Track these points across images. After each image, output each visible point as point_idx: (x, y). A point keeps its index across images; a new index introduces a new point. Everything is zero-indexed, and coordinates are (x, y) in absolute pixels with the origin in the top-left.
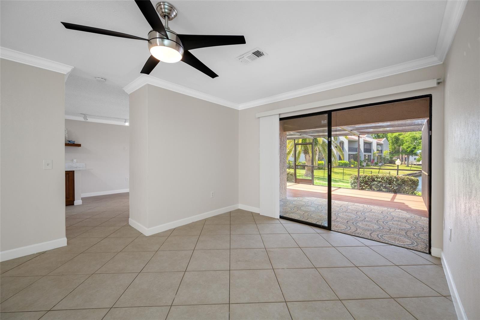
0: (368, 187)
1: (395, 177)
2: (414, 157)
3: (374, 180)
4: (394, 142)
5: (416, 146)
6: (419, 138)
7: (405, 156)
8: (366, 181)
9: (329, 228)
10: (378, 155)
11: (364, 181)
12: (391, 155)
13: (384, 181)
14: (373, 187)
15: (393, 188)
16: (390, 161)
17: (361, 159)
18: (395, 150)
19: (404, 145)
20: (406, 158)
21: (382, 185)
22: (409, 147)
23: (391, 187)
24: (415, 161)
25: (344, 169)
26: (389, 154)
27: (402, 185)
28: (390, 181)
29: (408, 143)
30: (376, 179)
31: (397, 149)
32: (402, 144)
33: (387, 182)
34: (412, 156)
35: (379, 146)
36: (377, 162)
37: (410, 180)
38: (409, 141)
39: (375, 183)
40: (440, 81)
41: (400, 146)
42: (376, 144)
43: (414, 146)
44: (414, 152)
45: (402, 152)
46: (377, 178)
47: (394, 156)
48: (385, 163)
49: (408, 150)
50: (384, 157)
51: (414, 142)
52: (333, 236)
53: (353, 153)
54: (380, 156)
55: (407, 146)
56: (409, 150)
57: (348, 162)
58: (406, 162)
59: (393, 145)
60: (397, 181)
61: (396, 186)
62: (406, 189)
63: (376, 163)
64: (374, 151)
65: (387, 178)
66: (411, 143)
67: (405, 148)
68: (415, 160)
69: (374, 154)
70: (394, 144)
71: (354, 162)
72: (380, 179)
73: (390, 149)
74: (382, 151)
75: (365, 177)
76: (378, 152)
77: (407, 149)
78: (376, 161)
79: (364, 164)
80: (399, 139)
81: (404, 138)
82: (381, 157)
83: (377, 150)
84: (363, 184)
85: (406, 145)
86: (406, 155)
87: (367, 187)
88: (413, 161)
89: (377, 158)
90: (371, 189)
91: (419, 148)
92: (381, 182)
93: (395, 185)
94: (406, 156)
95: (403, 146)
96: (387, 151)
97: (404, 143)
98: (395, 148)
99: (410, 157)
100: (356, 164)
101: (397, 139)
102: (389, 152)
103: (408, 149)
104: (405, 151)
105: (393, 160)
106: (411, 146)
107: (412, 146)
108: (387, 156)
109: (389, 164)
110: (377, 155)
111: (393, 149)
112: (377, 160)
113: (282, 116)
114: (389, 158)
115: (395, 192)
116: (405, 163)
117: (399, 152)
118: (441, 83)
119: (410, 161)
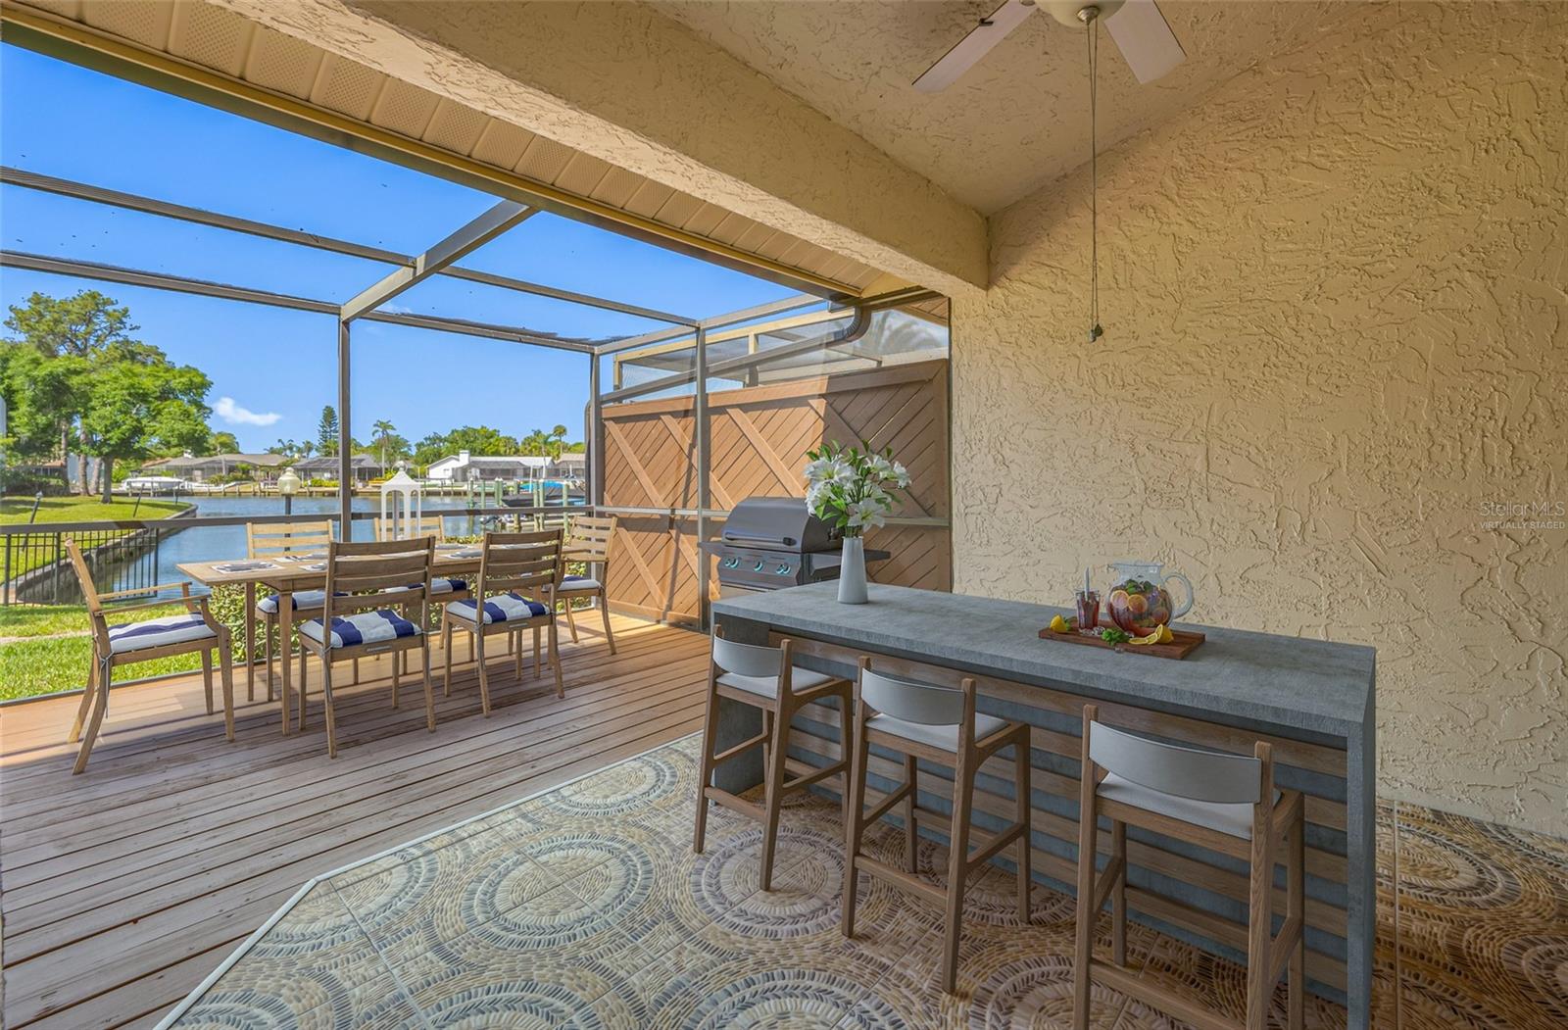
4: (45, 401)
5: (144, 423)
6: (155, 392)
22: (116, 425)
29: (109, 409)
32: (82, 410)
38: (115, 402)
43: (135, 423)
49: (110, 439)
55: (108, 423)
56: (115, 436)
66: (124, 412)
67: (98, 429)
77: (107, 432)
80: (68, 389)
81: (94, 386)
85: (103, 418)
91: (155, 431)
97: (93, 409)
101: (56, 389)
103: (110, 435)
106: (123, 423)
107: (129, 424)
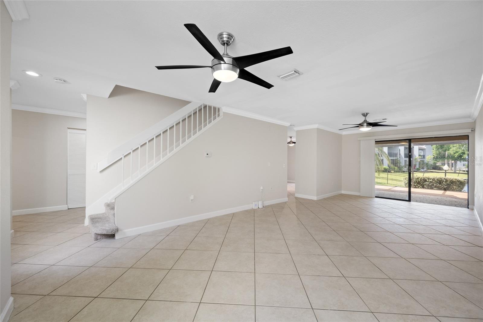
0: (421, 187)
1: (445, 179)
2: (463, 163)
3: (426, 181)
4: (439, 147)
5: (465, 151)
7: (451, 162)
8: (419, 181)
9: (409, 200)
10: (421, 161)
11: (417, 181)
12: (435, 161)
13: (435, 181)
14: (425, 186)
15: (443, 187)
16: (434, 167)
17: (401, 165)
18: (439, 155)
19: (451, 150)
20: (452, 164)
21: (433, 185)
22: (457, 152)
23: (441, 186)
24: (464, 167)
25: (389, 173)
26: (432, 159)
27: (450, 185)
28: (440, 181)
29: (455, 148)
30: (427, 180)
31: (442, 154)
32: (448, 149)
33: (437, 182)
34: (461, 162)
35: (421, 151)
36: (419, 167)
37: (458, 181)
38: (457, 146)
39: (427, 183)
40: (472, 130)
41: (445, 151)
42: (418, 149)
43: (462, 151)
44: (463, 158)
45: (448, 158)
46: (429, 179)
47: (438, 161)
48: (428, 169)
49: (455, 156)
50: (427, 162)
51: (463, 147)
52: (412, 202)
53: (393, 159)
54: (423, 161)
55: (455, 151)
56: (456, 155)
57: (388, 167)
58: (453, 168)
59: (437, 150)
60: (446, 182)
61: (446, 186)
62: (454, 188)
63: (418, 169)
64: (415, 156)
65: (437, 179)
66: (459, 148)
67: (452, 153)
68: (464, 165)
69: (415, 159)
70: (439, 149)
71: (394, 167)
72: (432, 180)
73: (434, 154)
74: (425, 156)
75: (418, 179)
76: (420, 157)
77: (454, 154)
78: (417, 167)
79: (405, 169)
82: (424, 163)
83: (419, 155)
84: (416, 184)
86: (453, 160)
87: (419, 186)
88: (462, 167)
89: (419, 163)
90: (423, 187)
92: (432, 182)
93: (444, 184)
94: (453, 162)
95: (450, 152)
96: (431, 156)
97: (451, 148)
98: (440, 153)
99: (458, 162)
100: (397, 169)
102: (432, 157)
103: (455, 155)
104: (452, 157)
105: (436, 166)
106: (459, 151)
108: (430, 162)
109: (432, 170)
110: (419, 160)
111: (437, 154)
112: (419, 165)
113: (376, 140)
114: (432, 163)
115: (445, 190)
116: (451, 169)
117: (445, 157)
118: (473, 130)
119: (457, 167)
